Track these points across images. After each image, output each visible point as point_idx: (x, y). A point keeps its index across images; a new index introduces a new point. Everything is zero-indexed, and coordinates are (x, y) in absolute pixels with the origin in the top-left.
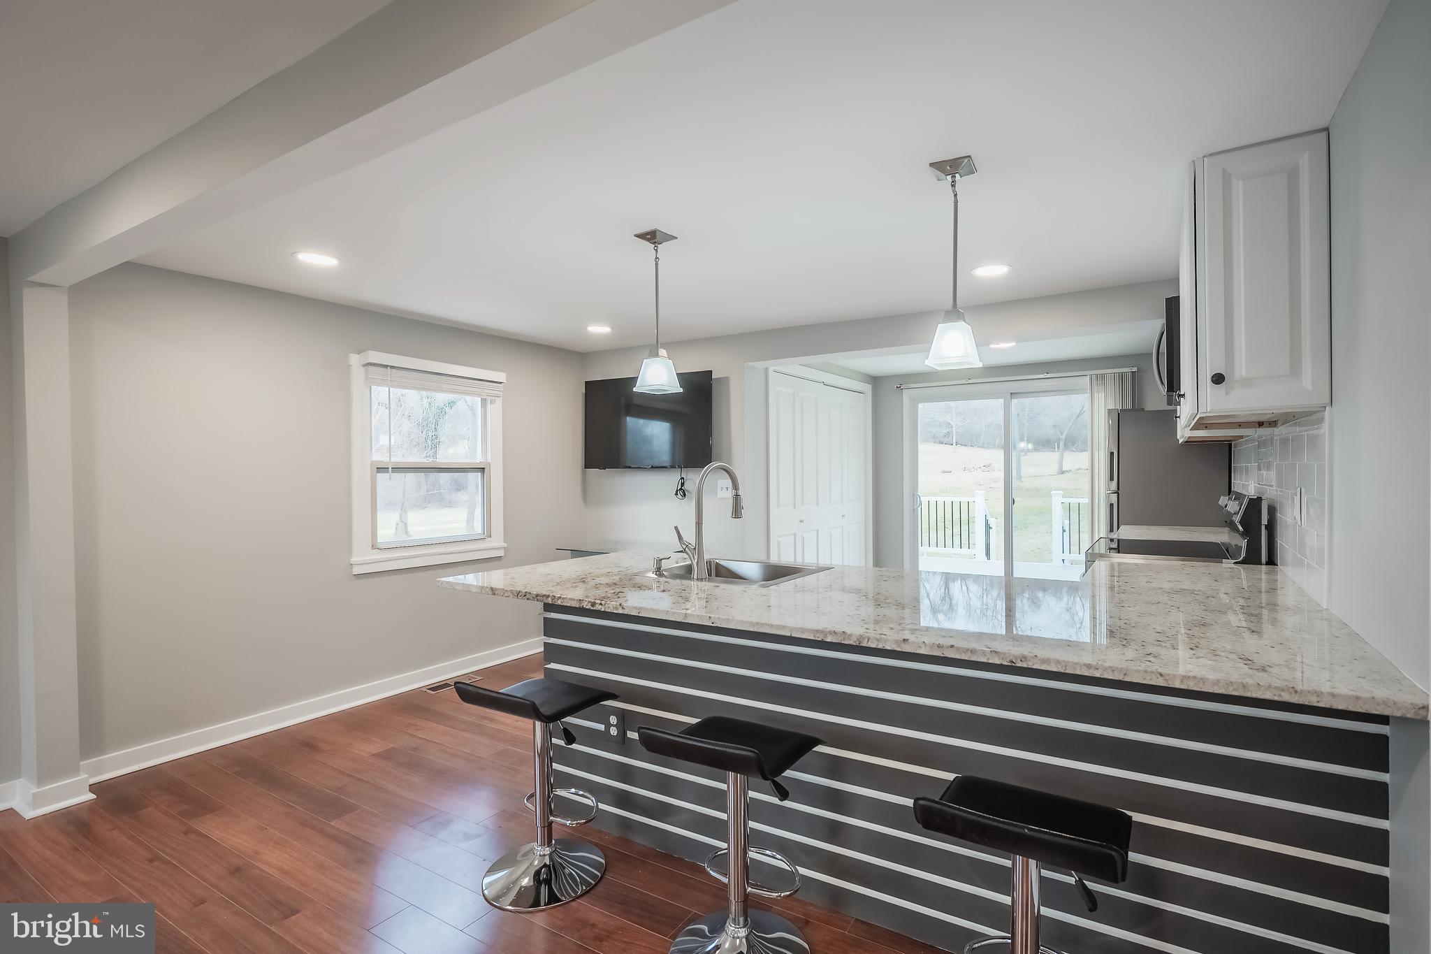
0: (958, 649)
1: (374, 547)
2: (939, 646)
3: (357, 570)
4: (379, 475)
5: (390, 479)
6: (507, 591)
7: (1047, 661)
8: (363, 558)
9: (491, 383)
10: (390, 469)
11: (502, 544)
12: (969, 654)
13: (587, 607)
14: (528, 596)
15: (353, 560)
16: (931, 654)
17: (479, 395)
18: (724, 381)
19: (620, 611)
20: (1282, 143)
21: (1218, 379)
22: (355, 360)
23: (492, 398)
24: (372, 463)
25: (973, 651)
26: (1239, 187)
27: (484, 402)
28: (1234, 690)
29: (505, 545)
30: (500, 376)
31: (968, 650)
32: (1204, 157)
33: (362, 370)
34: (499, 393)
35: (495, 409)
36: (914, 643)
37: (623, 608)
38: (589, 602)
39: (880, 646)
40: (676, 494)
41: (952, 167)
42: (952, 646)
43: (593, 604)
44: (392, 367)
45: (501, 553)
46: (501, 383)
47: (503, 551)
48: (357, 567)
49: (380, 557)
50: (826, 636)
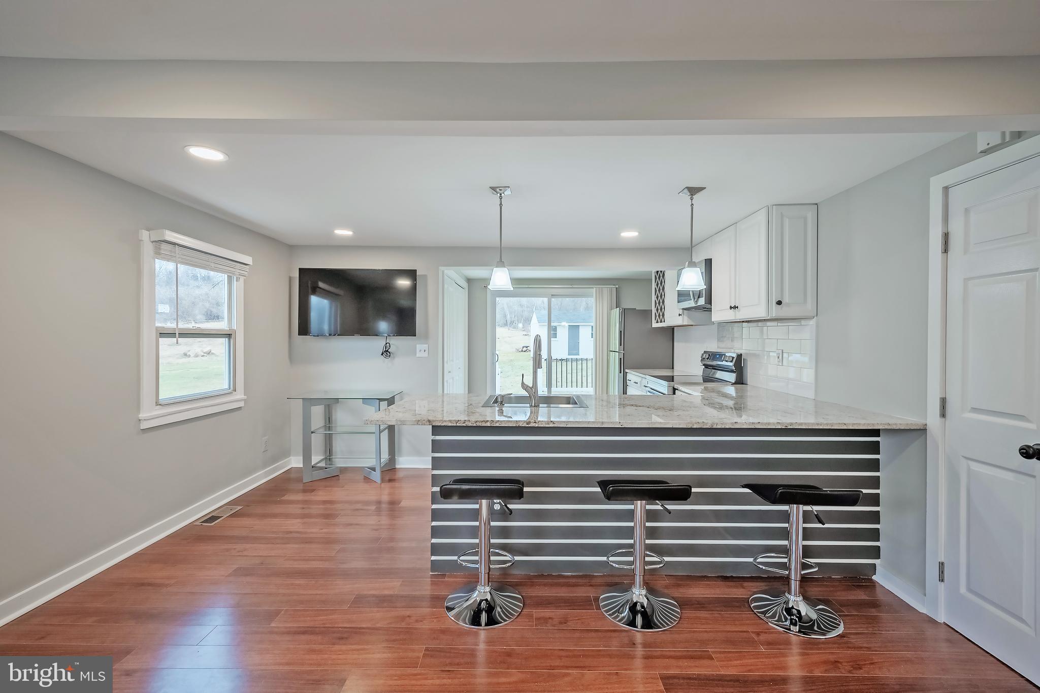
0: (762, 423)
1: (157, 404)
2: (753, 423)
3: (144, 425)
4: (162, 341)
5: (177, 343)
7: (801, 424)
8: (149, 415)
9: (242, 265)
10: (177, 335)
11: (243, 397)
12: (767, 425)
15: (142, 415)
16: (749, 427)
17: (226, 274)
18: (425, 277)
20: (798, 206)
21: (779, 303)
22: (146, 236)
23: (239, 276)
24: (157, 328)
25: (769, 424)
26: (787, 222)
27: (230, 278)
28: (870, 427)
29: (245, 397)
30: (248, 260)
31: (766, 423)
32: (773, 205)
33: (151, 244)
34: (246, 273)
35: (238, 286)
36: (740, 423)
39: (723, 427)
40: (382, 355)
41: (693, 191)
42: (759, 423)
43: (529, 423)
44: (180, 245)
45: (242, 404)
46: (248, 265)
47: (243, 402)
48: (145, 422)
49: (162, 412)
50: (693, 425)
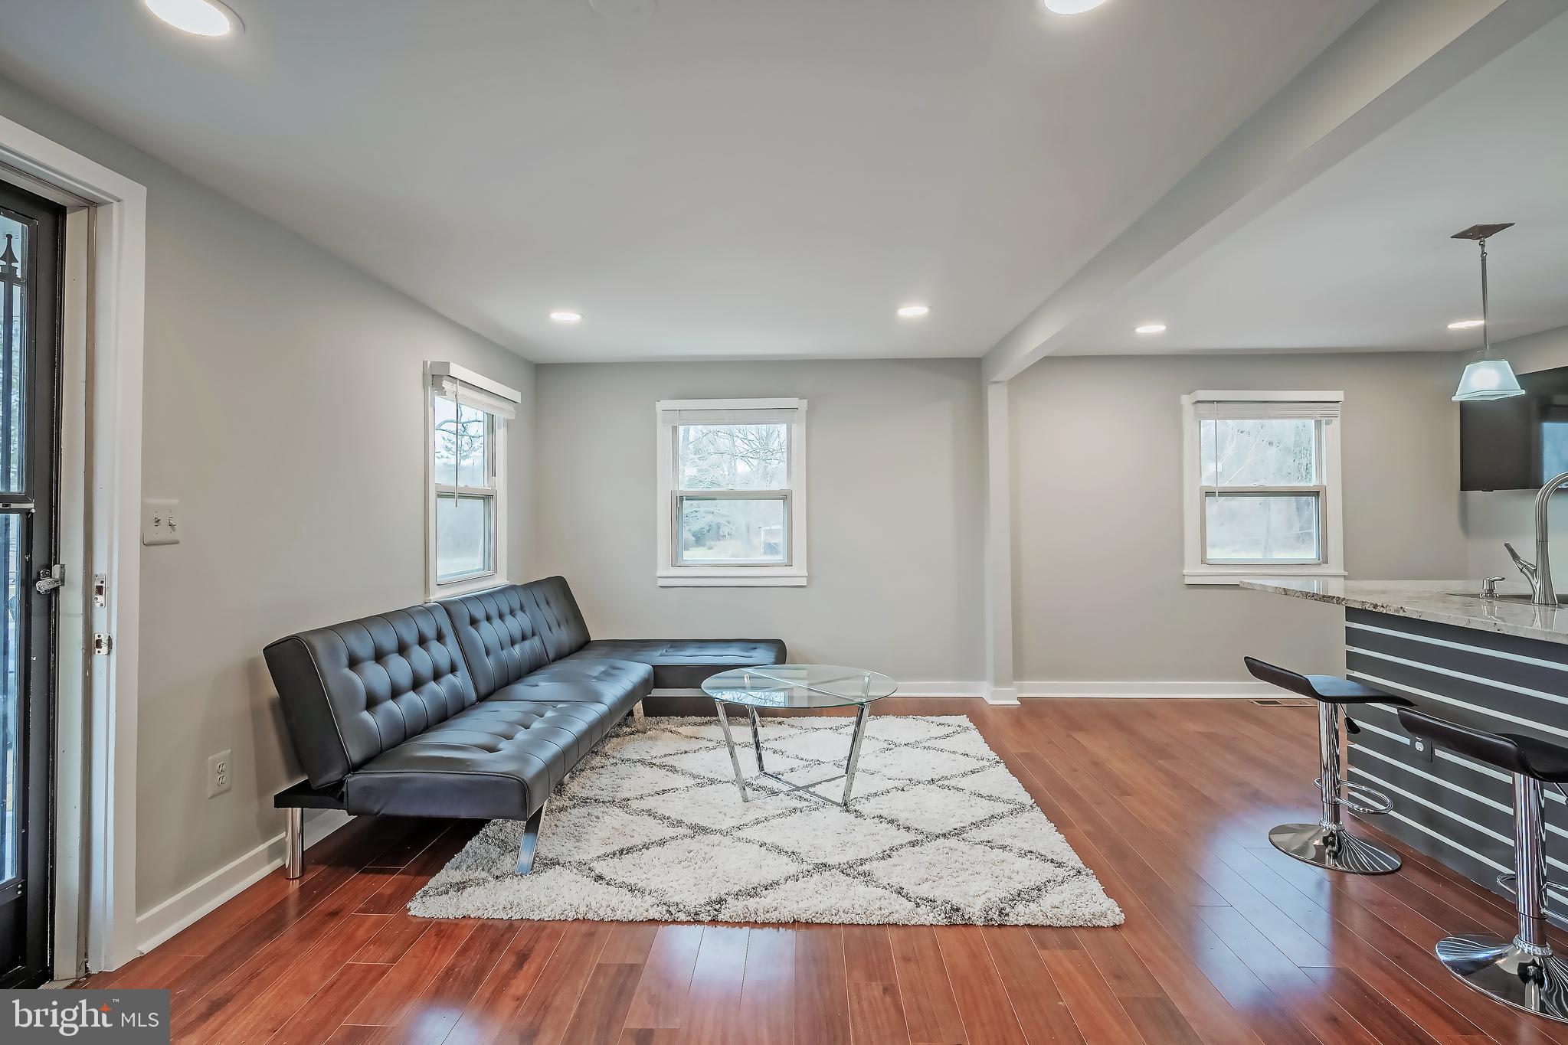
1: (1203, 562)
3: (1188, 581)
4: (1208, 499)
5: (1217, 503)
6: (1297, 591)
8: (1194, 571)
9: (1324, 404)
10: (1216, 494)
13: (1369, 609)
14: (1315, 597)
15: (1185, 571)
17: (1312, 418)
19: (1401, 614)
22: (1186, 400)
23: (1327, 419)
24: (1201, 488)
27: (1318, 424)
30: (1338, 395)
33: (1193, 407)
34: (1336, 414)
35: (1333, 431)
37: (1404, 611)
38: (1372, 604)
44: (1218, 402)
46: (1338, 402)
48: (1189, 578)
49: (1208, 572)
